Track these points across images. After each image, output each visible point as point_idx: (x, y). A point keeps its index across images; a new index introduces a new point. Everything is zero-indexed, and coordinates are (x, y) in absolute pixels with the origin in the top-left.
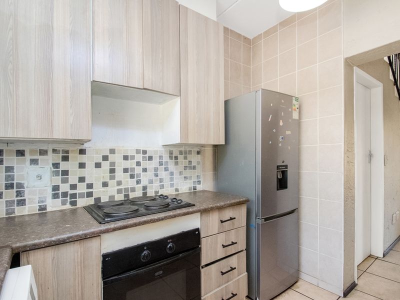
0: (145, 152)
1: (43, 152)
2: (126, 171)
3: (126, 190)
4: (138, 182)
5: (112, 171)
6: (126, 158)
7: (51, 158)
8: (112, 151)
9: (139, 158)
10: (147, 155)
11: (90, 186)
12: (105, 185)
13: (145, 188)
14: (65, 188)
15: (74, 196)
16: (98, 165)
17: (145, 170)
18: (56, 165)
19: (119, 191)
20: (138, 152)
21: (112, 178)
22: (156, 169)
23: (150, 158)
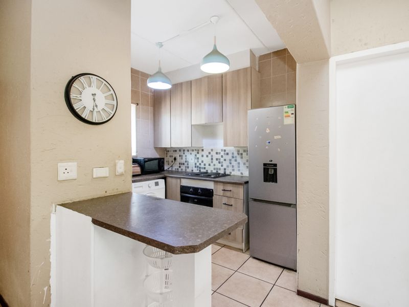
0: (225, 151)
1: (193, 151)
2: (217, 159)
3: (217, 169)
4: (222, 166)
5: (212, 159)
6: (217, 153)
7: (195, 153)
8: (212, 150)
9: (222, 153)
10: (226, 152)
11: (205, 165)
12: (209, 165)
13: (225, 169)
14: (198, 164)
15: (200, 168)
16: (207, 156)
17: (225, 160)
18: (196, 155)
19: (214, 169)
20: (222, 150)
21: (212, 162)
22: (230, 160)
23: (227, 154)
